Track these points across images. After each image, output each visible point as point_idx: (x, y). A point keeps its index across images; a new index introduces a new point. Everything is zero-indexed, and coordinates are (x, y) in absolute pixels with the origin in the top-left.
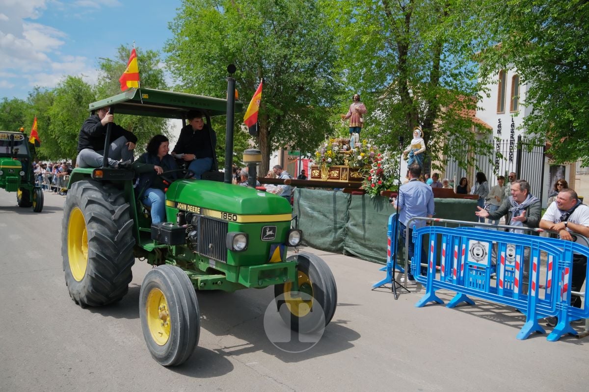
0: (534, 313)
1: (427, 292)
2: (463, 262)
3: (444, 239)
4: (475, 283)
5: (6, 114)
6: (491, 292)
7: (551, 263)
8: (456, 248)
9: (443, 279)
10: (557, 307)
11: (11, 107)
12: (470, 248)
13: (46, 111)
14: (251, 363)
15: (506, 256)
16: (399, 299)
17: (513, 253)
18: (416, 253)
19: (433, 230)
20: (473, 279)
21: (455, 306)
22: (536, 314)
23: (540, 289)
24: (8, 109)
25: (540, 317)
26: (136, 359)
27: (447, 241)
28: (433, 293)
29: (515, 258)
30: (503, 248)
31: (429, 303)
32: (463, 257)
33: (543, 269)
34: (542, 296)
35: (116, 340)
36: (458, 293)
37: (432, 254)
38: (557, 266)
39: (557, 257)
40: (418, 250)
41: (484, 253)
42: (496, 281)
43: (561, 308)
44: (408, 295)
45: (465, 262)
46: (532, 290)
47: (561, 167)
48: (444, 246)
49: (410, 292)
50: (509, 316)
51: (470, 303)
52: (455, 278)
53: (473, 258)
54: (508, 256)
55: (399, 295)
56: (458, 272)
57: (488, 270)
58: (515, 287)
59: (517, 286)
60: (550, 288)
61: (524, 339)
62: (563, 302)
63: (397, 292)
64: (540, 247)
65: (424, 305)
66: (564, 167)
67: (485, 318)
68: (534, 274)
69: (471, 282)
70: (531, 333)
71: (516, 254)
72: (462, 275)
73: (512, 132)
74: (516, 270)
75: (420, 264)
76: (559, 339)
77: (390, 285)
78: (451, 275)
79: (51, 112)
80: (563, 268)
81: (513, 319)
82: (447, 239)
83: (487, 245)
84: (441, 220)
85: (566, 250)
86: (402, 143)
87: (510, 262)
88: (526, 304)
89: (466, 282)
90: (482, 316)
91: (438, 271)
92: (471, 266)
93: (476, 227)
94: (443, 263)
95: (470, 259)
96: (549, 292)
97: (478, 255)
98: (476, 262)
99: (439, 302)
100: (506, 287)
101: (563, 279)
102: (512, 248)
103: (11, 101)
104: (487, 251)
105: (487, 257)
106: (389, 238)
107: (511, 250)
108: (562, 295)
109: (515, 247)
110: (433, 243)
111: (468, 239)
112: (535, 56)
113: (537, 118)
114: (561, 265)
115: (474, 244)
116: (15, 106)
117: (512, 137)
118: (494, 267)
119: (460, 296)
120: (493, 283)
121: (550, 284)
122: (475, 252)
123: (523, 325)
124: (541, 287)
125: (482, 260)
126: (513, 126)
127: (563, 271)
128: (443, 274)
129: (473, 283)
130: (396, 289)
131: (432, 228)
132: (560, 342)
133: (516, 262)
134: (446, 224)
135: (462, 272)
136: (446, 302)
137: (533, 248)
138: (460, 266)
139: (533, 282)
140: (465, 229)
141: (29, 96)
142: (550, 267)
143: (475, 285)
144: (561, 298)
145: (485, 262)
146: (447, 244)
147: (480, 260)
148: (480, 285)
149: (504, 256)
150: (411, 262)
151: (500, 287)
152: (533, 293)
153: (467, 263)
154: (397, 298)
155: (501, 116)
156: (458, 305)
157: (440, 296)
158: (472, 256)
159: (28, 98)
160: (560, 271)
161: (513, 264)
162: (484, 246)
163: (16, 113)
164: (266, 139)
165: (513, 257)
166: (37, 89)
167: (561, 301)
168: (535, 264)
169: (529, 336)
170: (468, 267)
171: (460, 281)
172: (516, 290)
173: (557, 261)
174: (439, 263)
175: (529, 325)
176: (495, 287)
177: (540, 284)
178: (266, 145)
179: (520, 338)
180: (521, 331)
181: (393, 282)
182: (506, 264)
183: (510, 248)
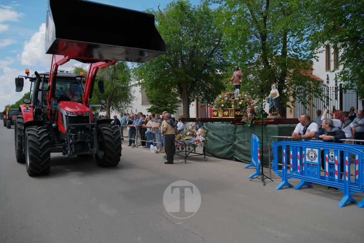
0: (348, 191)
2: (304, 162)
3: (291, 148)
6: (321, 179)
7: (357, 160)
8: (299, 153)
9: (292, 172)
10: (362, 186)
12: (307, 153)
14: (179, 223)
16: (266, 185)
17: (333, 155)
18: (275, 157)
19: (284, 144)
21: (300, 188)
22: (350, 191)
23: (351, 176)
25: (353, 193)
26: (115, 222)
27: (293, 149)
28: (286, 181)
30: (327, 152)
31: (284, 187)
32: (304, 159)
35: (104, 212)
36: (302, 181)
37: (284, 158)
39: (360, 156)
40: (276, 156)
41: (316, 156)
42: (324, 172)
44: (272, 183)
46: (346, 177)
48: (291, 153)
49: (273, 181)
50: (332, 194)
51: (310, 186)
52: (299, 171)
53: (309, 159)
55: (266, 183)
56: (300, 168)
57: (319, 166)
59: (337, 175)
60: (358, 175)
61: (343, 206)
64: (349, 150)
65: (281, 188)
67: (318, 195)
68: (347, 167)
69: (308, 174)
70: (347, 203)
71: (335, 156)
72: (303, 170)
73: (336, 82)
74: (335, 165)
75: (277, 164)
77: (260, 177)
78: (297, 170)
83: (317, 151)
84: (289, 137)
87: (332, 161)
88: (343, 185)
89: (306, 174)
90: (316, 194)
91: (288, 168)
92: (309, 164)
93: (310, 141)
94: (291, 162)
95: (307, 160)
96: (357, 177)
97: (312, 157)
98: (311, 161)
99: (290, 186)
100: (330, 176)
102: (333, 152)
104: (317, 154)
105: (317, 158)
106: (259, 149)
109: (334, 151)
110: (284, 151)
111: (305, 148)
114: (363, 161)
115: (309, 151)
117: (336, 85)
120: (322, 174)
121: (357, 173)
122: (310, 155)
123: (341, 199)
128: (292, 169)
130: (264, 180)
131: (283, 142)
133: (335, 160)
134: (292, 139)
136: (295, 186)
137: (345, 151)
138: (302, 164)
139: (346, 172)
142: (357, 162)
143: (311, 175)
145: (316, 161)
146: (293, 151)
149: (327, 157)
150: (272, 163)
152: (347, 179)
153: (306, 162)
155: (329, 73)
156: (302, 187)
157: (292, 184)
158: (308, 158)
160: (363, 165)
161: (334, 162)
162: (315, 151)
164: (186, 95)
165: (334, 157)
168: (346, 161)
169: (345, 205)
170: (306, 165)
171: (302, 173)
172: (336, 177)
173: (361, 158)
174: (288, 163)
175: (345, 198)
176: (324, 176)
177: (351, 173)
178: (187, 99)
179: (340, 206)
180: (341, 202)
181: (262, 175)
182: (329, 161)
183: (331, 152)
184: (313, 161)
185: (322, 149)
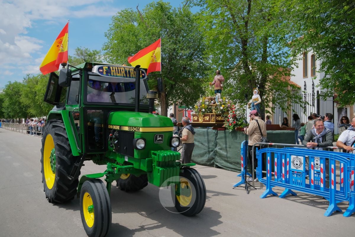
1: (267, 189)
3: (276, 155)
4: (296, 182)
5: (11, 91)
6: (306, 187)
7: (342, 168)
8: (283, 161)
9: (276, 180)
10: (348, 195)
11: (13, 87)
12: (292, 160)
13: (34, 88)
15: (314, 165)
16: (250, 193)
17: (319, 162)
19: (268, 150)
20: (295, 180)
21: (285, 197)
22: (335, 200)
24: (11, 88)
25: (339, 202)
27: (277, 157)
28: (271, 189)
29: (320, 165)
30: (312, 159)
31: (268, 195)
32: (288, 166)
33: (338, 172)
34: (338, 189)
36: (286, 189)
37: (269, 165)
38: (346, 170)
39: (346, 164)
40: (260, 163)
41: (301, 163)
42: (309, 180)
43: (351, 196)
44: (255, 191)
45: (289, 169)
46: (332, 185)
47: (344, 109)
48: (276, 160)
50: (318, 202)
51: (294, 195)
52: (283, 179)
53: (294, 166)
54: (316, 165)
55: (250, 191)
56: (285, 175)
57: (304, 174)
58: (321, 183)
59: (322, 183)
60: (343, 183)
61: (329, 216)
62: (352, 192)
63: (249, 190)
64: (335, 158)
65: (265, 197)
66: (346, 109)
67: (304, 204)
68: (333, 175)
69: (293, 182)
70: (333, 212)
71: (320, 163)
72: (288, 177)
73: (313, 88)
74: (321, 173)
75: (261, 172)
76: (351, 215)
77: (244, 185)
78: (281, 177)
79: (37, 89)
80: (350, 171)
81: (321, 203)
82: (277, 155)
83: (302, 158)
84: (273, 144)
85: (351, 159)
86: (247, 98)
87: (317, 168)
88: (329, 194)
89: (291, 182)
90: (302, 203)
91: (273, 175)
92: (293, 172)
93: (295, 147)
94: (276, 170)
95: (292, 167)
96: (342, 185)
97: (297, 164)
98: (296, 169)
99: (275, 195)
100: (315, 184)
101: (351, 177)
102: (318, 160)
103: (13, 83)
104: (302, 161)
105: (303, 165)
106: (242, 156)
107: (317, 161)
108: (351, 188)
109: (319, 159)
110: (269, 158)
111: (291, 155)
112: (324, 42)
113: (328, 80)
114: (348, 169)
115: (294, 158)
116: (16, 86)
117: (313, 92)
118: (307, 172)
119: (287, 190)
120: (307, 182)
121: (342, 181)
122: (295, 163)
123: (328, 207)
124: (337, 183)
125: (300, 167)
126: (314, 85)
127: (350, 173)
128: (276, 177)
129: (295, 182)
130: (247, 187)
132: (351, 217)
133: (321, 168)
134: (276, 146)
135: (288, 175)
136: (279, 195)
138: (286, 172)
139: (332, 180)
140: (288, 149)
141: (24, 80)
142: (342, 170)
144: (350, 189)
145: (302, 169)
146: (278, 158)
147: (299, 168)
148: (299, 183)
149: (313, 165)
150: (256, 170)
151: (312, 184)
152: (333, 187)
153: (291, 170)
154: (248, 193)
155: (306, 79)
156: (286, 196)
157: (275, 191)
158: (293, 165)
159: (23, 81)
160: (349, 173)
161: (319, 169)
162: (300, 159)
163: (16, 90)
164: (165, 99)
165: (319, 164)
166: (28, 75)
167: (350, 191)
168: (332, 169)
169: (332, 214)
170: (291, 172)
171: (287, 181)
172: (322, 185)
173: (346, 166)
174: (273, 170)
175: (331, 207)
176: (309, 184)
177: (337, 181)
178: (165, 103)
179: (326, 216)
180: (327, 211)
181: (246, 183)
182: (315, 169)
183: (316, 160)
184: (298, 169)
185: (306, 156)
